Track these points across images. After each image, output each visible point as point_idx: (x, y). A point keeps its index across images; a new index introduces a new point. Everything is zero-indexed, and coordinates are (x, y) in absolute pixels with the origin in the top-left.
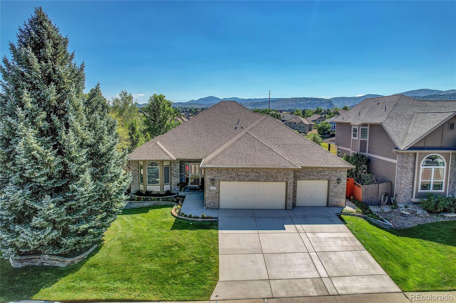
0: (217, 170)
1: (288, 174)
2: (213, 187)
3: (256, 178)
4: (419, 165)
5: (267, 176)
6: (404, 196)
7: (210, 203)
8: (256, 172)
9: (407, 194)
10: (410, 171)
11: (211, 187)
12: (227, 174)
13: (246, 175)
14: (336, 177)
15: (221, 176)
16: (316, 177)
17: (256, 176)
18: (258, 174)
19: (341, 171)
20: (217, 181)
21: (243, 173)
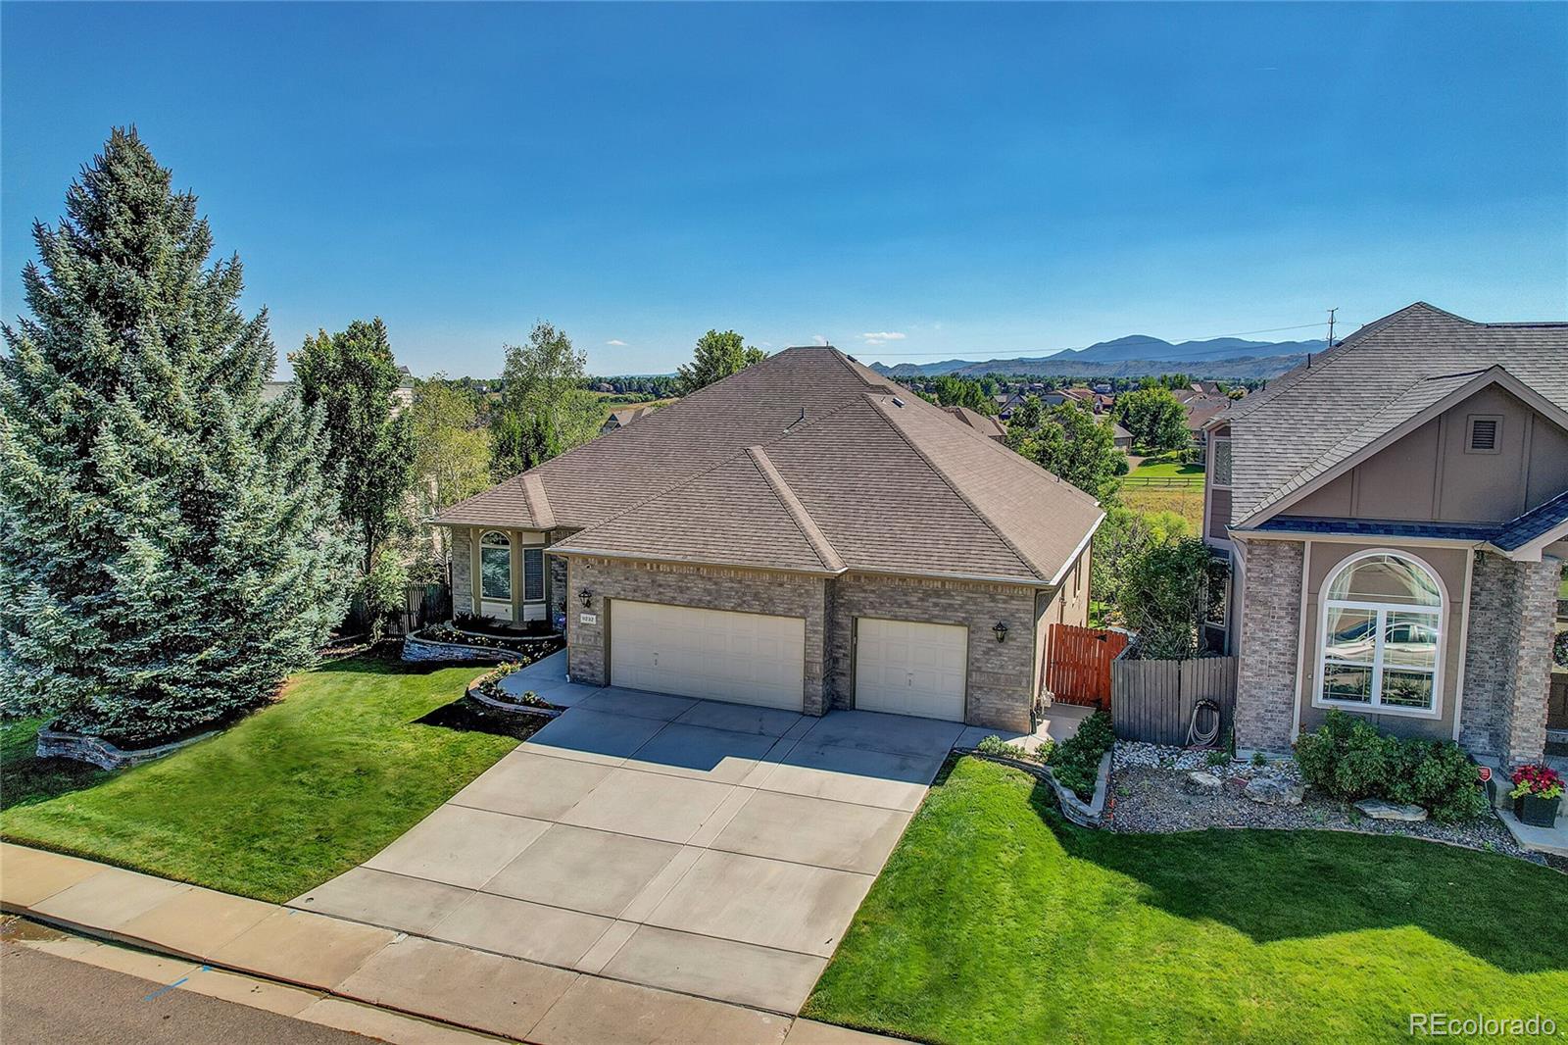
0: (599, 563)
1: (807, 591)
2: (588, 616)
3: (708, 598)
4: (1314, 594)
5: (740, 594)
6: (1259, 718)
7: (582, 663)
8: (710, 579)
9: (1270, 708)
10: (1281, 617)
11: (582, 615)
12: (627, 579)
13: (680, 584)
14: (993, 617)
15: (609, 582)
16: (920, 611)
17: (708, 592)
18: (716, 584)
19: (1012, 598)
20: (599, 597)
21: (671, 579)
